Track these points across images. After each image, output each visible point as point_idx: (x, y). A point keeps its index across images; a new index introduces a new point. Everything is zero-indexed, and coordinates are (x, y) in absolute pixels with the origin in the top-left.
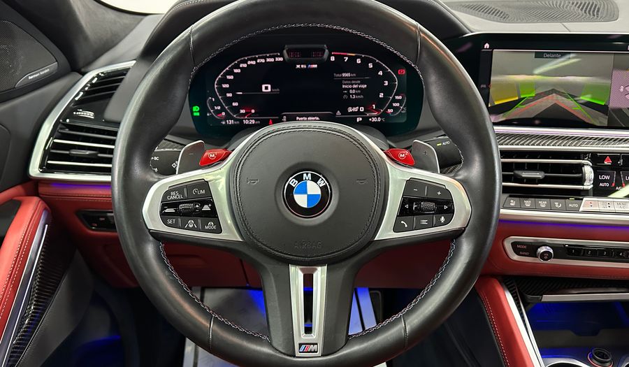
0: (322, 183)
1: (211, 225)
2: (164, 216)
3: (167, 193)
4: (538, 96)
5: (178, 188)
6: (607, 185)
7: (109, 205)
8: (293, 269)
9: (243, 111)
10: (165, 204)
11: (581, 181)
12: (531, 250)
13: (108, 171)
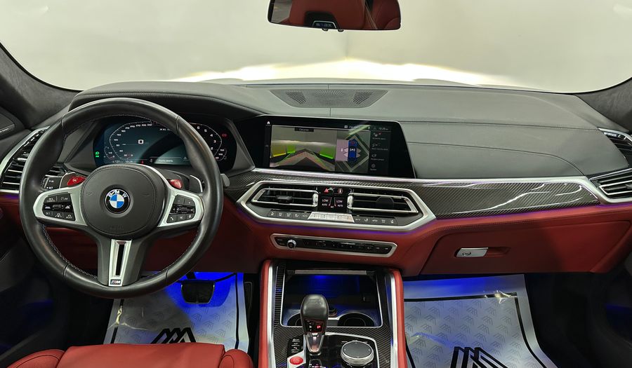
0: (125, 195)
1: (70, 216)
2: (44, 209)
3: (47, 199)
4: (297, 153)
5: (53, 196)
6: (326, 205)
7: (17, 207)
8: (113, 241)
9: (125, 155)
10: (46, 204)
11: (311, 202)
12: (284, 241)
13: (17, 188)
